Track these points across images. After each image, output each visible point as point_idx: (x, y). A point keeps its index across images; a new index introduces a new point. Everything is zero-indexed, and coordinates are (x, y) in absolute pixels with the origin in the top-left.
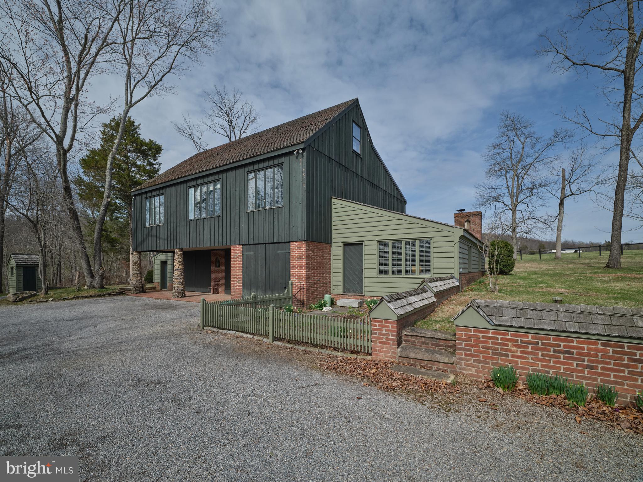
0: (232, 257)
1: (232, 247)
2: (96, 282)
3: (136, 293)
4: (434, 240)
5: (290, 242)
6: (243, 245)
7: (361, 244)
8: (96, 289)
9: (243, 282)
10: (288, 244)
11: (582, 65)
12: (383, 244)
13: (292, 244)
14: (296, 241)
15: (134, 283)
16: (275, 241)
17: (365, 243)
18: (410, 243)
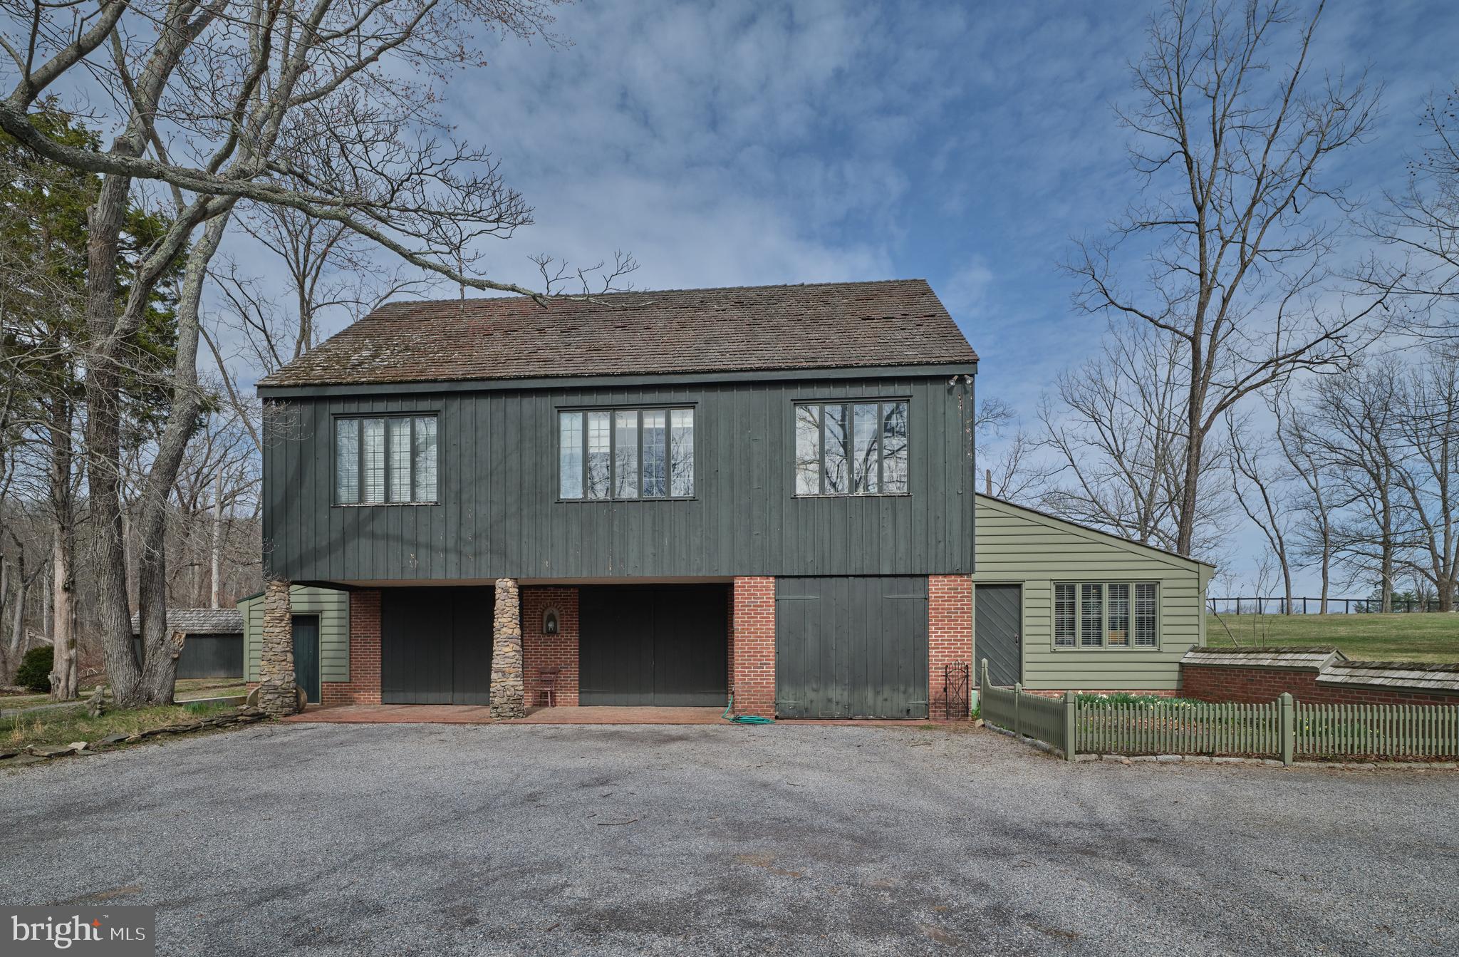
0: (738, 606)
1: (738, 582)
2: (158, 680)
3: (286, 715)
4: (1164, 584)
5: (927, 576)
6: (776, 577)
7: (1017, 586)
8: (158, 703)
9: (778, 666)
10: (920, 580)
11: (1126, 309)
12: (1064, 589)
13: (932, 580)
14: (945, 575)
15: (278, 683)
16: (886, 570)
17: (1025, 586)
18: (1119, 588)
